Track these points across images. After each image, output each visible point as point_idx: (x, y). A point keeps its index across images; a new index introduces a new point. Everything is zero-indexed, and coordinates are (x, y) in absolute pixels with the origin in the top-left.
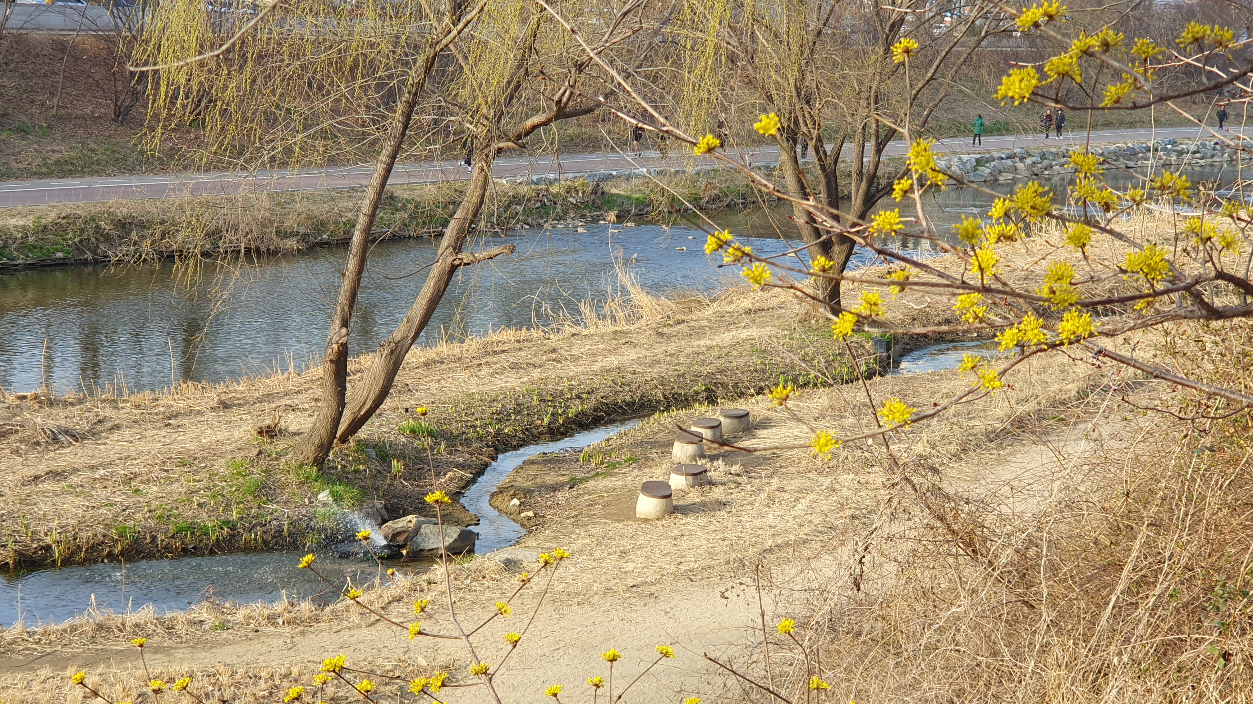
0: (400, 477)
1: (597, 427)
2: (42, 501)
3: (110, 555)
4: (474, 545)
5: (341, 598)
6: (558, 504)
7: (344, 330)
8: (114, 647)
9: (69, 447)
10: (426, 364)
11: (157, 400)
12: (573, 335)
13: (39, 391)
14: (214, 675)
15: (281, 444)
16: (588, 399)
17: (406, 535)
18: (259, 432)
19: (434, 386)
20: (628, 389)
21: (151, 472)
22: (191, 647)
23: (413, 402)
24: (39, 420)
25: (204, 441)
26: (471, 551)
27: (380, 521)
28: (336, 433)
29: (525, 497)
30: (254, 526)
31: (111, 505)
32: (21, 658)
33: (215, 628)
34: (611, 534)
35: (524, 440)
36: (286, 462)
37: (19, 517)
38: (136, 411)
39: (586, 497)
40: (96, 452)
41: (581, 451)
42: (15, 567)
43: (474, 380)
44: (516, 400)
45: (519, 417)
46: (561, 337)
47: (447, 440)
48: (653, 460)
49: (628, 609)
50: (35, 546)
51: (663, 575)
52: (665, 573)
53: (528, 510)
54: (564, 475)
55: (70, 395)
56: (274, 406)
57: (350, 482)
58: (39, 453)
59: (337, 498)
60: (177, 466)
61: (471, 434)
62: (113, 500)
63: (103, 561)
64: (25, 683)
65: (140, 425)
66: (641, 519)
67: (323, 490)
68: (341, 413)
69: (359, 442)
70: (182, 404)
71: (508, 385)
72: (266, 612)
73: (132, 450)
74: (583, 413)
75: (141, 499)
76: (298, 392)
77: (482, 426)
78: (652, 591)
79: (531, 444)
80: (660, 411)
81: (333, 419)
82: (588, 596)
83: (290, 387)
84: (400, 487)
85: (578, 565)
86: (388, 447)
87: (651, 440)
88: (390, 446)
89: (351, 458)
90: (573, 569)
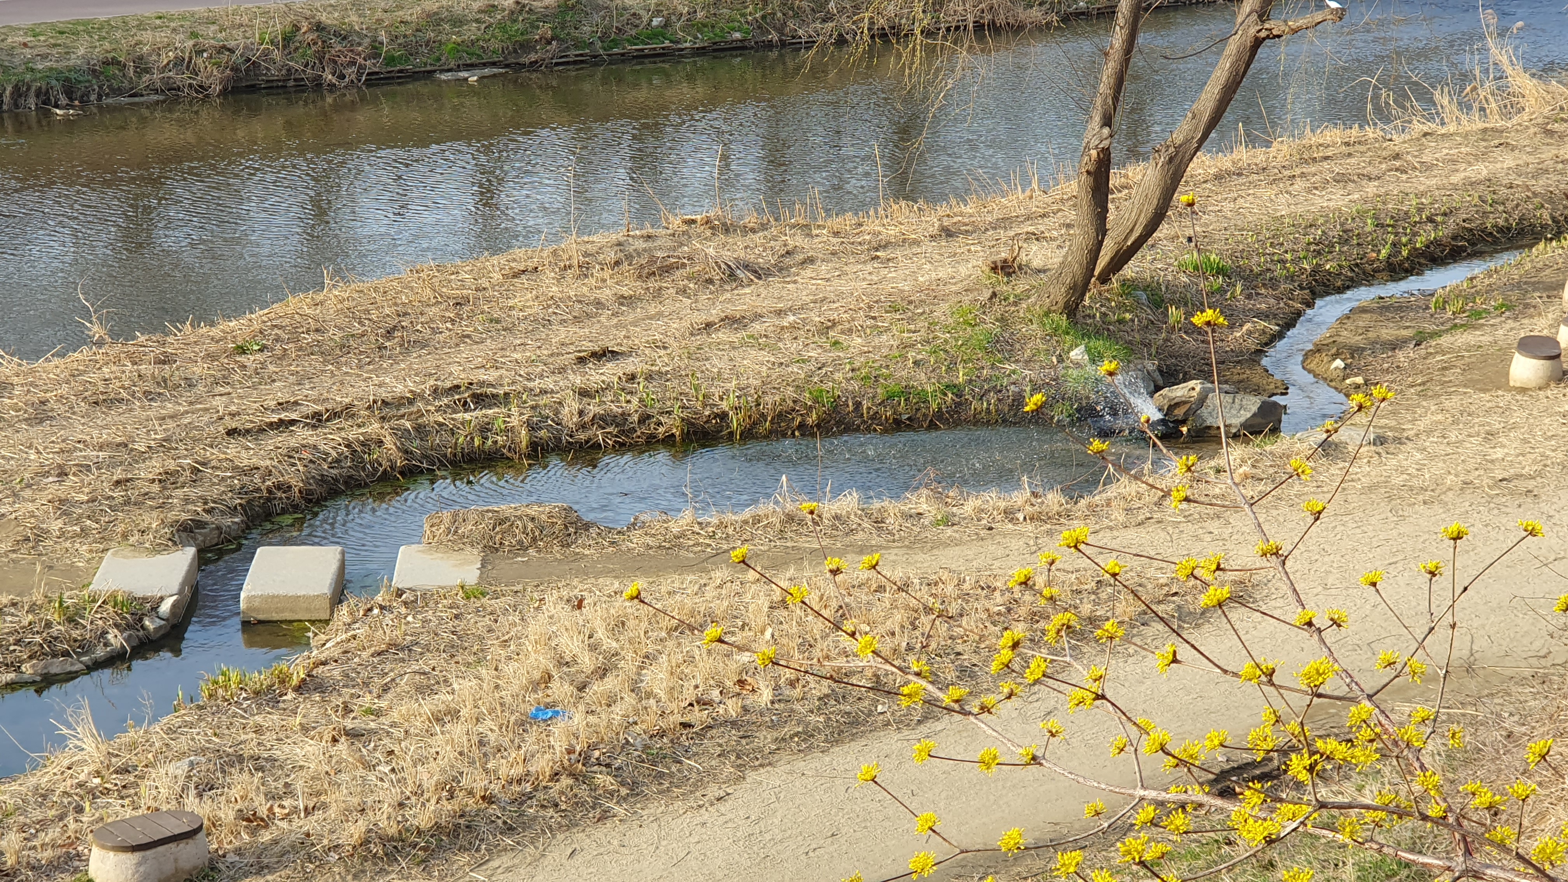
0: (1180, 329)
1: (1455, 261)
2: (716, 355)
3: (802, 426)
4: (1280, 421)
5: (1100, 488)
6: (1398, 367)
7: (1106, 131)
8: (807, 545)
9: (749, 285)
10: (1218, 177)
11: (860, 225)
12: (1425, 135)
13: (711, 214)
14: (936, 584)
15: (1021, 285)
16: (1444, 223)
17: (1187, 406)
18: (992, 268)
19: (1228, 206)
20: (1501, 208)
21: (853, 320)
22: (907, 547)
23: (1198, 229)
24: (711, 251)
25: (921, 279)
26: (1275, 430)
27: (1152, 387)
28: (1094, 269)
29: (1353, 357)
30: (986, 392)
31: (804, 361)
32: (692, 555)
33: (937, 523)
34: (1473, 408)
35: (1351, 279)
36: (1028, 308)
37: (687, 375)
38: (834, 240)
39: (1439, 358)
40: (784, 293)
41: (1432, 295)
42: (683, 440)
43: (1283, 199)
44: (1342, 225)
45: (1345, 248)
46: (1408, 137)
47: (1245, 280)
48: (1535, 307)
49: (1496, 512)
50: (707, 413)
51: (1545, 466)
52: (1549, 462)
53: (1356, 375)
54: (1407, 327)
55: (751, 220)
56: (1012, 233)
57: (1111, 335)
58: (711, 293)
59: (1095, 358)
60: (887, 312)
61: (1278, 271)
62: (806, 355)
63: (793, 434)
64: (696, 588)
65: (839, 258)
66: (1515, 388)
67: (1077, 346)
68: (1100, 243)
69: (1124, 283)
70: (892, 231)
71: (1331, 204)
72: (1002, 505)
73: (829, 290)
74: (1437, 242)
75: (841, 354)
76: (1044, 216)
77: (1296, 261)
78: (1530, 488)
79: (1362, 285)
80: (1546, 239)
81: (1090, 251)
82: (1438, 492)
83: (1034, 209)
84: (1179, 342)
85: (1424, 449)
86: (1163, 289)
87: (1533, 280)
88: (1167, 288)
89: (1113, 304)
90: (1418, 456)
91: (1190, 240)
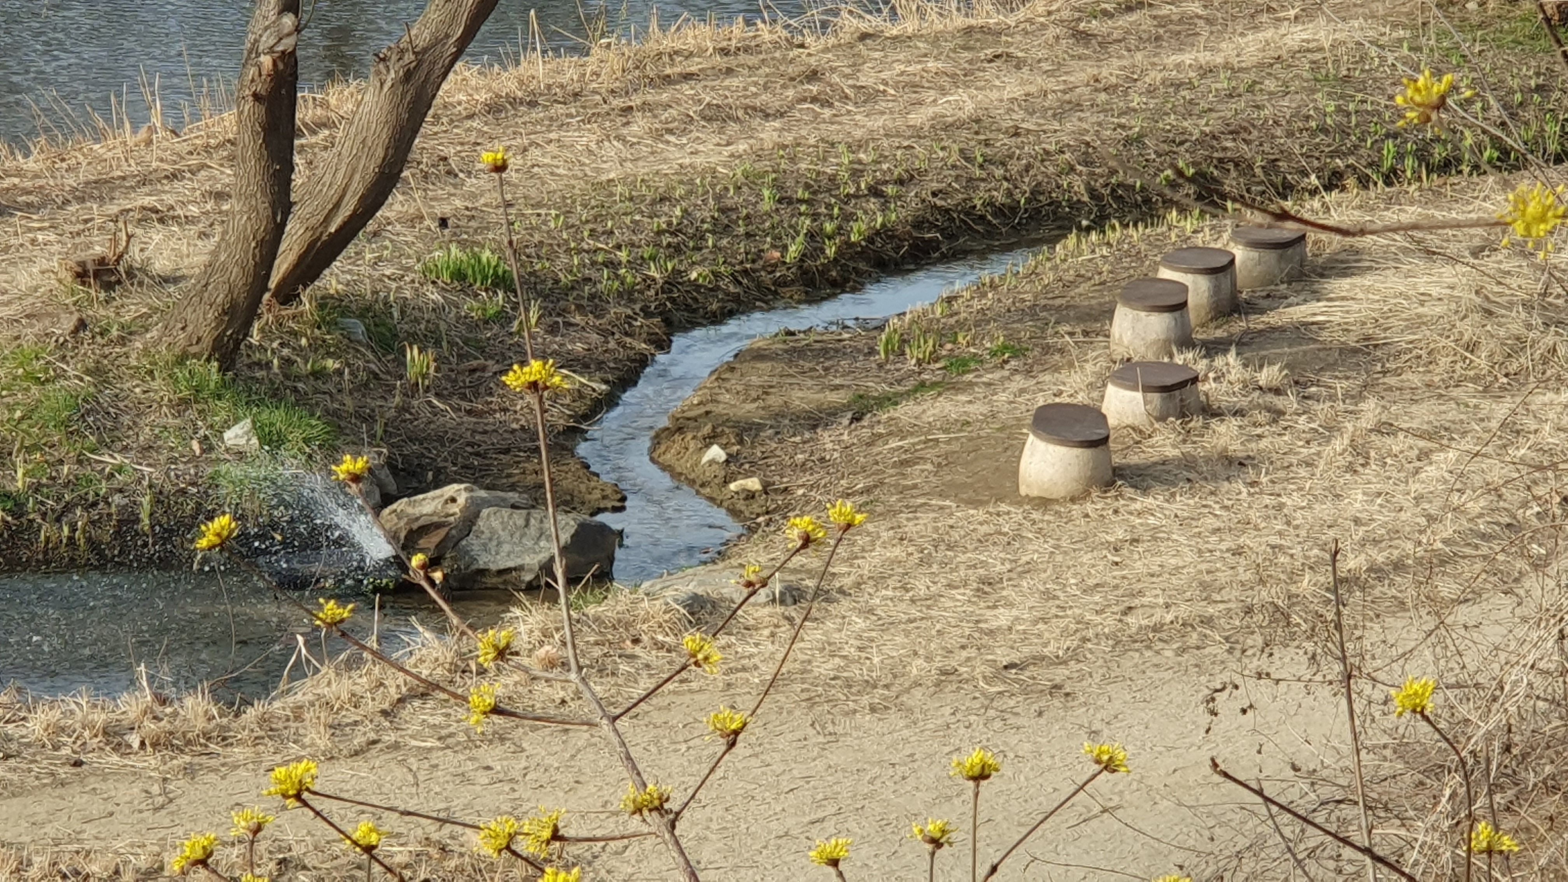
0: (427, 390)
4: (611, 560)
5: (282, 686)
6: (822, 460)
7: (288, 20)
10: (494, 109)
12: (864, 37)
15: (132, 305)
16: (899, 197)
17: (442, 532)
18: (78, 275)
20: (999, 172)
23: (458, 203)
26: (604, 577)
27: (378, 498)
28: (268, 276)
29: (741, 442)
30: (68, 508)
35: (736, 298)
36: (145, 349)
39: (894, 443)
41: (880, 328)
43: (612, 148)
44: (718, 198)
45: (724, 242)
46: (832, 41)
47: (546, 297)
48: (1061, 351)
49: (998, 724)
51: (1085, 640)
52: (1090, 633)
53: (748, 475)
54: (837, 388)
57: (301, 400)
59: (271, 441)
61: (605, 282)
66: (1030, 499)
67: (237, 420)
68: (278, 230)
69: (323, 303)
71: (699, 160)
72: (100, 718)
74: (886, 233)
76: (173, 176)
77: (633, 265)
78: (1058, 680)
79: (755, 308)
80: (1080, 228)
81: (261, 244)
82: (895, 689)
83: (154, 165)
84: (426, 413)
85: (871, 611)
86: (396, 315)
87: (1058, 302)
88: (402, 312)
89: (304, 341)
90: (860, 623)
91: (443, 223)
